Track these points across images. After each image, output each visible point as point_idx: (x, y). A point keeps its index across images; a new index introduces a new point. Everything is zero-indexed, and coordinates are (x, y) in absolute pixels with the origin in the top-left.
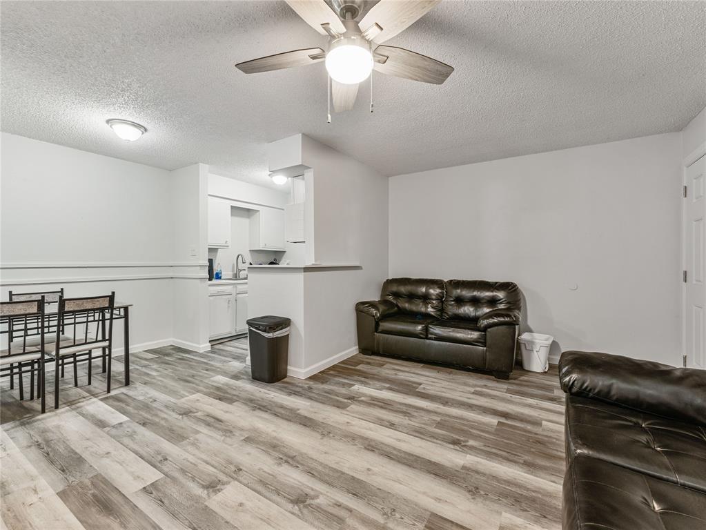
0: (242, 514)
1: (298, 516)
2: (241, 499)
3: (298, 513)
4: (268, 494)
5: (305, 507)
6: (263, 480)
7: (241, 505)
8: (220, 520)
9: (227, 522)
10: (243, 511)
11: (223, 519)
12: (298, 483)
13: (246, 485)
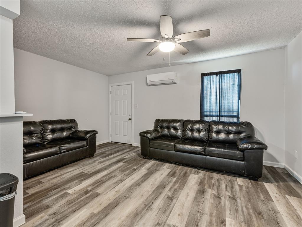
0: (183, 213)
1: (178, 198)
2: (176, 216)
3: (176, 199)
4: (171, 208)
5: (173, 197)
6: (163, 212)
7: (179, 215)
8: (189, 219)
9: (189, 216)
10: (182, 213)
11: (188, 218)
12: (162, 201)
13: (168, 217)
